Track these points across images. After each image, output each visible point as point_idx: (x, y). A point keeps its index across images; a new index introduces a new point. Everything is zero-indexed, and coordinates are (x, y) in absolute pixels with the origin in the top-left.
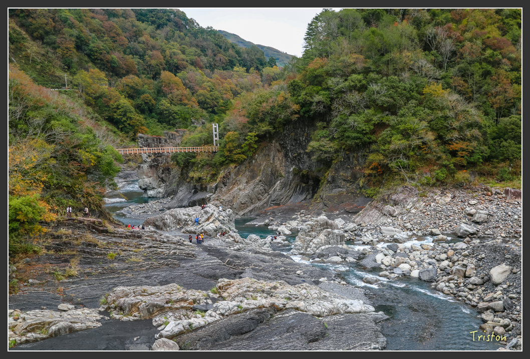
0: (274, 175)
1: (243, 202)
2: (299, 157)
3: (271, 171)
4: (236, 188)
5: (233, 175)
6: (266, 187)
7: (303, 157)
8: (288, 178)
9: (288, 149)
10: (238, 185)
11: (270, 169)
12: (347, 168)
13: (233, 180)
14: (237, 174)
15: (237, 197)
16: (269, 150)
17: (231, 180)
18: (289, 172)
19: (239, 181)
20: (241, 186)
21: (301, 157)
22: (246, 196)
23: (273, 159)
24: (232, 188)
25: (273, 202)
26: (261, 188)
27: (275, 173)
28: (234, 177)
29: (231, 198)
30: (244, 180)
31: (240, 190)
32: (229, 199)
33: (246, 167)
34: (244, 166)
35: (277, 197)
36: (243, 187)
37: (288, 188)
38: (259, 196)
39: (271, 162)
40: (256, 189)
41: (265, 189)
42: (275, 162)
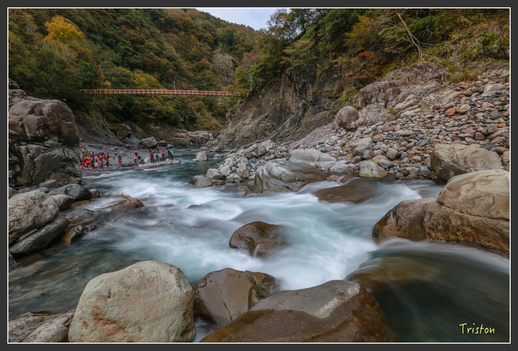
0: (284, 112)
1: (245, 136)
2: (305, 88)
3: (280, 107)
4: (241, 123)
5: (238, 110)
6: (274, 124)
7: (308, 86)
8: (297, 114)
9: (295, 80)
10: (244, 120)
11: (279, 105)
12: (335, 79)
13: (238, 115)
14: (243, 109)
15: (239, 131)
16: (280, 85)
17: (237, 114)
18: (299, 108)
19: (244, 115)
20: (247, 121)
21: (306, 88)
22: (249, 130)
23: (283, 94)
24: (237, 122)
25: (279, 139)
26: (268, 124)
27: (285, 109)
28: (240, 112)
29: (233, 132)
30: (251, 115)
31: (245, 124)
32: (231, 132)
33: (253, 103)
34: (252, 101)
35: (284, 134)
36: (248, 122)
37: (296, 125)
38: (266, 132)
39: (281, 97)
40: (261, 124)
41: (273, 126)
42: (286, 97)
